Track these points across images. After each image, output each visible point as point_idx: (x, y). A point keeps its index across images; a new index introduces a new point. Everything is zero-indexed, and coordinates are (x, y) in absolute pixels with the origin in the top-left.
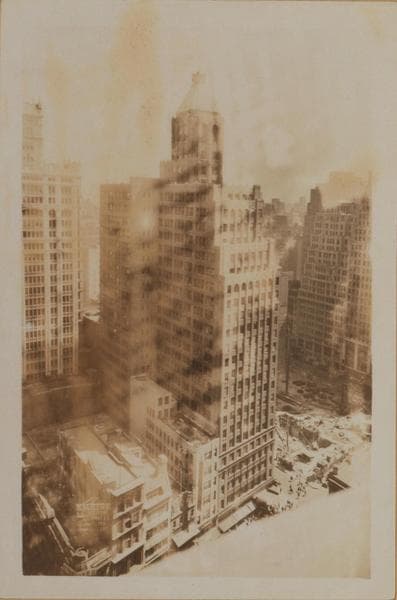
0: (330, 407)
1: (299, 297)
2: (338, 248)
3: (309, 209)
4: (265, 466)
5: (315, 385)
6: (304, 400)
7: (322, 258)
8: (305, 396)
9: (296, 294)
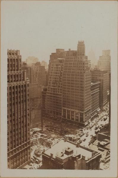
0: (58, 133)
1: (47, 94)
2: (59, 75)
3: (50, 62)
4: (27, 156)
5: (53, 126)
6: (48, 132)
7: (54, 80)
8: (49, 131)
9: (45, 93)
